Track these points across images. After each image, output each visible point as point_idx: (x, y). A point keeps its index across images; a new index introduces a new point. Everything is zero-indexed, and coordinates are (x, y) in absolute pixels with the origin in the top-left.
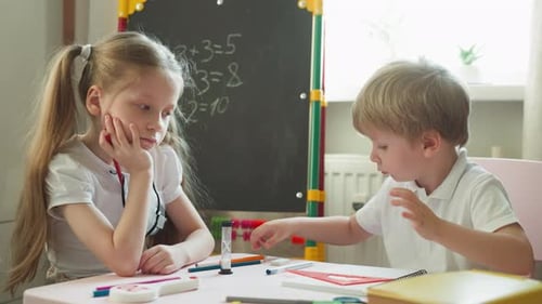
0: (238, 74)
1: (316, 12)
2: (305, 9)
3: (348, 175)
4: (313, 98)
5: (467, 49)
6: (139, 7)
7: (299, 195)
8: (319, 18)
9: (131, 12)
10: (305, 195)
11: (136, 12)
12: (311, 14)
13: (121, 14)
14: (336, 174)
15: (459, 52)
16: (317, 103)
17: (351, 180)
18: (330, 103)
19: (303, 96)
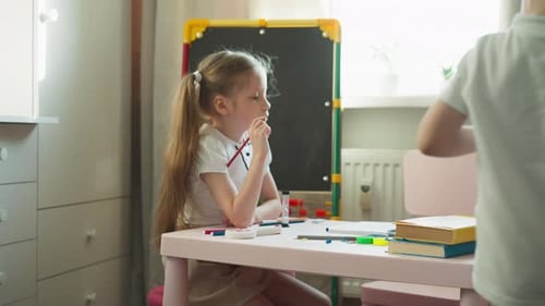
0: (277, 87)
1: (336, 40)
2: (328, 39)
3: (357, 164)
4: (335, 105)
5: (447, 67)
6: (199, 35)
7: (325, 178)
8: (339, 45)
9: (193, 39)
10: (330, 178)
11: (197, 40)
12: (332, 42)
13: (186, 41)
14: (348, 164)
15: (441, 70)
16: (339, 109)
17: (360, 168)
18: (346, 109)
19: (327, 104)
